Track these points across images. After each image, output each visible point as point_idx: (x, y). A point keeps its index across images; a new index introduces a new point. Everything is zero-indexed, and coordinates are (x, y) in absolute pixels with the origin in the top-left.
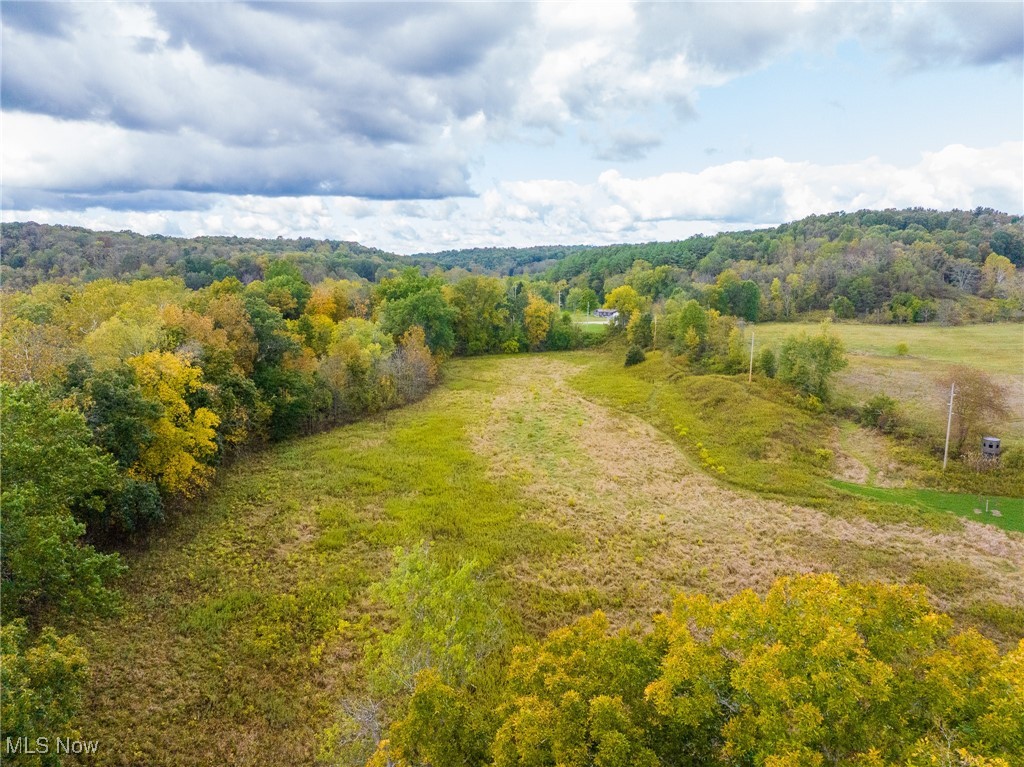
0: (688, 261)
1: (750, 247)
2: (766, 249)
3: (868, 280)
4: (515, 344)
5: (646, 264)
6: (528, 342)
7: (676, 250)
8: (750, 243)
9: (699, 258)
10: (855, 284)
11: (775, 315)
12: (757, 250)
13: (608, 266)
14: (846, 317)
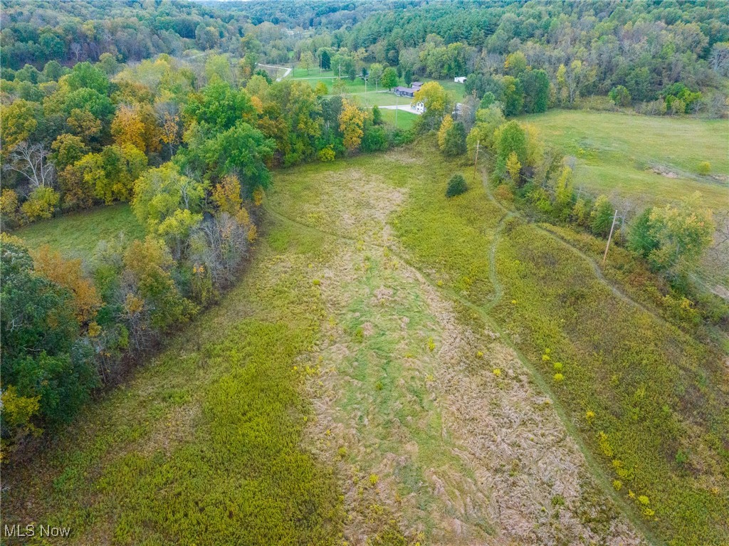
0: (476, 37)
1: (532, 25)
2: (546, 27)
3: (646, 69)
4: (331, 153)
5: (439, 38)
6: (344, 149)
7: (466, 25)
8: (531, 20)
9: (486, 35)
10: (633, 73)
11: (560, 101)
12: (537, 28)
13: (402, 38)
14: (623, 105)
